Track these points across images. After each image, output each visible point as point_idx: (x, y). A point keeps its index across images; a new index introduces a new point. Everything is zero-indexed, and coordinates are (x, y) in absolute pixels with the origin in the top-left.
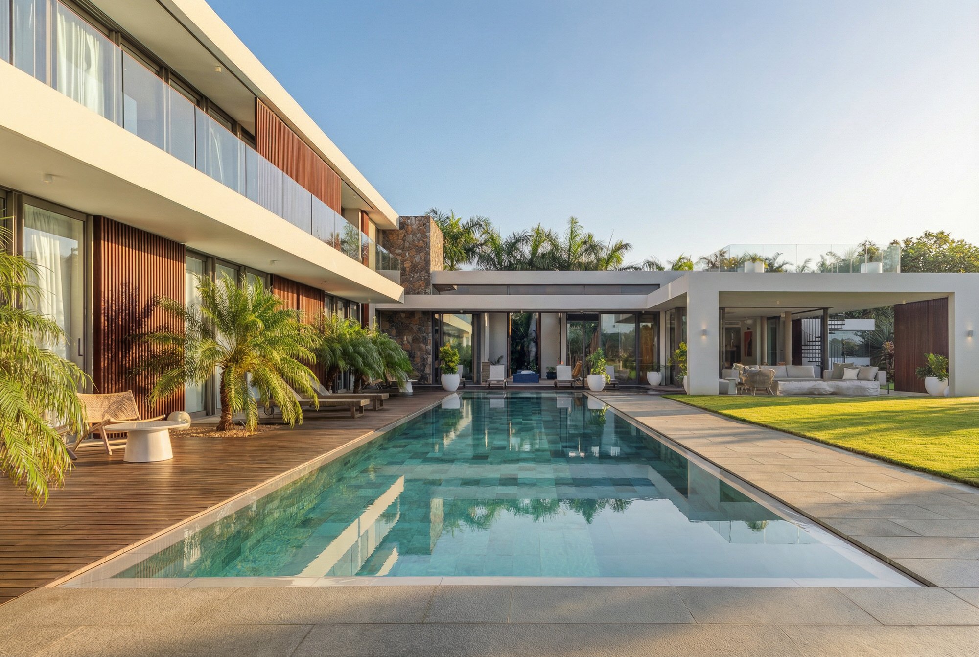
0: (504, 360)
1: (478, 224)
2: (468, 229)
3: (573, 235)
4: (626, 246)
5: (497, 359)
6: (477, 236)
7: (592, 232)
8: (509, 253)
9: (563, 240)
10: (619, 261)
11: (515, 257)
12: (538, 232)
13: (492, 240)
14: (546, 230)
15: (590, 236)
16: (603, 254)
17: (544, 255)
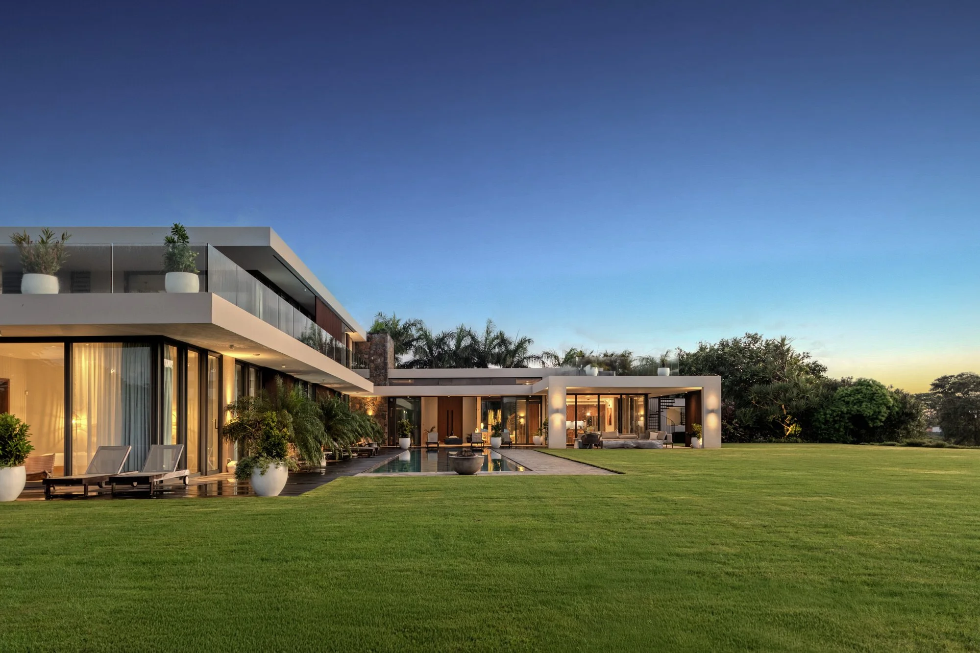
0: (436, 430)
1: (414, 324)
2: (406, 328)
3: (488, 332)
4: (529, 341)
5: (431, 428)
6: (414, 332)
7: (502, 330)
8: (439, 346)
9: (481, 336)
10: (525, 350)
11: (443, 349)
12: (462, 330)
13: (426, 336)
14: (468, 329)
15: (501, 334)
16: (512, 347)
17: (466, 347)
